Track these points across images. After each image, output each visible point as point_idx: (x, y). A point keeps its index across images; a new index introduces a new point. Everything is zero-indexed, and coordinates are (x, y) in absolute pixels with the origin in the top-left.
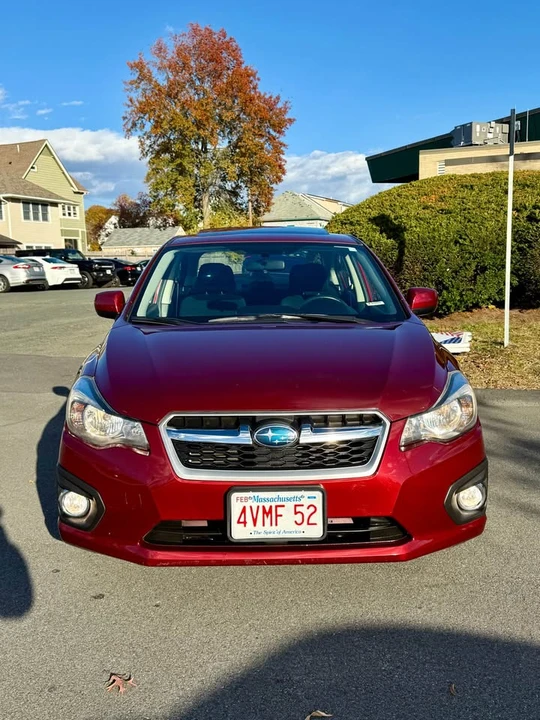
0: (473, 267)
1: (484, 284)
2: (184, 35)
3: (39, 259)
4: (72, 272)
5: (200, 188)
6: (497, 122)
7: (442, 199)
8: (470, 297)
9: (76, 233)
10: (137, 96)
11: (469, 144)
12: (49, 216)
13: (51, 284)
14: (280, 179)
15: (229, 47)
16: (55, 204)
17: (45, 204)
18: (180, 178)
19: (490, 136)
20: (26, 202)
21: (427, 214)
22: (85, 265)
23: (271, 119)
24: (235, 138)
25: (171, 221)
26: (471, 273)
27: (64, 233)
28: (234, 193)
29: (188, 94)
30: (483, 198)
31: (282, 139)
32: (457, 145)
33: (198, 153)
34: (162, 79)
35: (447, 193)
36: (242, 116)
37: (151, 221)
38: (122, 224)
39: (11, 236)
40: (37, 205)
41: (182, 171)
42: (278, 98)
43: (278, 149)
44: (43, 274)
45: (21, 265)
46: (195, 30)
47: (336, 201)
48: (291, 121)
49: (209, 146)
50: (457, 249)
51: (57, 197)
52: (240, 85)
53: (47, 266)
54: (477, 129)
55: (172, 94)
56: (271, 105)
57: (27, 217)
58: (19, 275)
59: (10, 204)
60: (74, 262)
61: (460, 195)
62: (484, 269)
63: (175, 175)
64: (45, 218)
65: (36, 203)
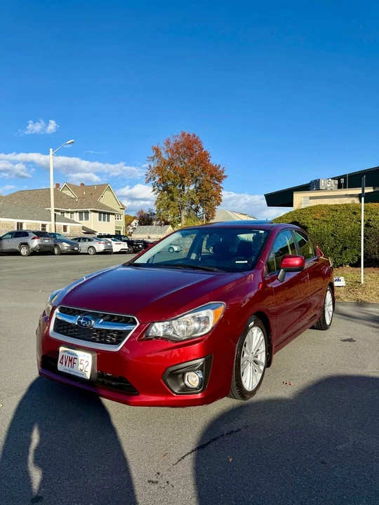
0: (341, 247)
1: (346, 255)
2: (178, 136)
3: (109, 240)
4: (124, 246)
5: (181, 207)
6: (332, 179)
7: (323, 215)
8: (339, 261)
9: (121, 228)
10: (154, 164)
11: (318, 189)
12: (110, 219)
13: (114, 251)
14: (219, 204)
15: (197, 142)
16: (113, 214)
17: (109, 214)
18: (172, 202)
19: (329, 185)
20: (100, 213)
21: (317, 222)
22: (130, 243)
23: (216, 175)
24: (198, 185)
25: (163, 222)
26: (340, 250)
27: (116, 227)
28: (197, 210)
29: (177, 164)
30: (343, 216)
31: (221, 185)
32: (312, 190)
33: (180, 191)
34: (165, 156)
35: (325, 213)
36: (202, 174)
37: (154, 223)
38: (140, 224)
39: (92, 228)
40: (105, 214)
41: (172, 199)
42: (219, 166)
43: (219, 189)
44: (112, 246)
45: (102, 242)
46: (183, 135)
47: (245, 215)
48: (225, 176)
49: (186, 188)
50: (333, 238)
51: (115, 211)
52: (202, 159)
53: (113, 243)
54: (322, 182)
55: (170, 163)
56: (215, 169)
57: (100, 220)
58: (100, 247)
59: (93, 213)
60: (125, 241)
61: (331, 214)
62: (345, 248)
63: (169, 200)
64: (108, 221)
65: (104, 213)
